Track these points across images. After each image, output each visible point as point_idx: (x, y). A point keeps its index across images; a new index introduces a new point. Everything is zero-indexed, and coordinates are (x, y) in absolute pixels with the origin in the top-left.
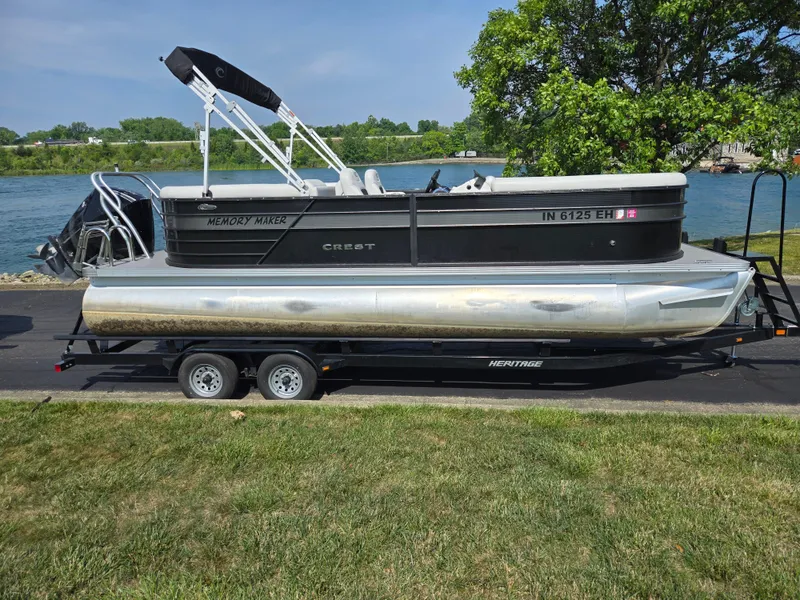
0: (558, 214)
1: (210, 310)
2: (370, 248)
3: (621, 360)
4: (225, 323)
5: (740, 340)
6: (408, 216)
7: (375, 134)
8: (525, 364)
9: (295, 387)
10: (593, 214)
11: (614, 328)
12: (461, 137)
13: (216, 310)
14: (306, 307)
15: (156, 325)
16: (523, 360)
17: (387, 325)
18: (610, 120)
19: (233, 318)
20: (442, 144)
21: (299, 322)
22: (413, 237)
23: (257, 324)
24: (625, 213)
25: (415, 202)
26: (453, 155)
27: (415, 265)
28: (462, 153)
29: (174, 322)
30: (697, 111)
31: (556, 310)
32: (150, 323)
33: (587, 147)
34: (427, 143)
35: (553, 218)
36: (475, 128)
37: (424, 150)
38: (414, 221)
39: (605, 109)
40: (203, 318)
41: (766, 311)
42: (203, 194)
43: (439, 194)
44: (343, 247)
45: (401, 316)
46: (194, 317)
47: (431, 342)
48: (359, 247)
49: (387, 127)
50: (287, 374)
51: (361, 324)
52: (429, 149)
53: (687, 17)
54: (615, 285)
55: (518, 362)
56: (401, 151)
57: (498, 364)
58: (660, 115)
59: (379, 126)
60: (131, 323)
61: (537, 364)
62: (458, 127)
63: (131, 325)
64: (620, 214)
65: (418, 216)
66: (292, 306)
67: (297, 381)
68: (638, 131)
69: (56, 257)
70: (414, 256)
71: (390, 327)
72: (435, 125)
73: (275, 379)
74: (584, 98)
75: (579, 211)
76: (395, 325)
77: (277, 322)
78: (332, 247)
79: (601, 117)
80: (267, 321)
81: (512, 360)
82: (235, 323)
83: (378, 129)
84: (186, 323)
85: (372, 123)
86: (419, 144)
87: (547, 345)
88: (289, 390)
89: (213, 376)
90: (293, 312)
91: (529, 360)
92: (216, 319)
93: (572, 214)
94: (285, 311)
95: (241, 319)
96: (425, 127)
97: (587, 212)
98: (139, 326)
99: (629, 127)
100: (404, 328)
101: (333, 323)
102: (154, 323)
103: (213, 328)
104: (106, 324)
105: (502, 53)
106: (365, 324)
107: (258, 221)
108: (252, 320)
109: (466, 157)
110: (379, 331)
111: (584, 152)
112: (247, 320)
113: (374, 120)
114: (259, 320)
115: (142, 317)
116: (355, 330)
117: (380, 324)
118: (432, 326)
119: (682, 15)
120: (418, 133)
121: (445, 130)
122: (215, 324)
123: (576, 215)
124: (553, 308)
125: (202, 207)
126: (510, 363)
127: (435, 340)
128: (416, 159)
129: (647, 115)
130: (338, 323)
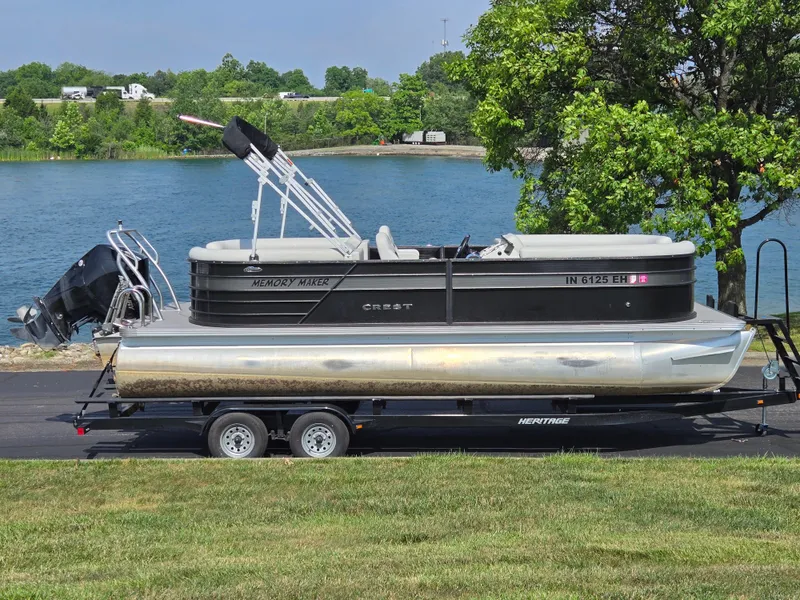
0: (579, 279)
1: (248, 368)
2: (408, 307)
3: (644, 418)
4: (262, 382)
5: (761, 402)
6: (444, 279)
7: (239, 92)
8: (554, 421)
9: (327, 446)
10: (610, 278)
11: (634, 383)
12: (416, 103)
13: (254, 368)
14: (344, 365)
15: (192, 385)
16: (551, 417)
17: (422, 381)
18: (651, 157)
19: (272, 377)
20: (376, 115)
21: (336, 379)
22: (449, 297)
23: (294, 381)
24: (637, 279)
25: (451, 266)
26: (398, 138)
27: (450, 324)
28: (418, 136)
29: (211, 381)
30: (756, 147)
31: (580, 366)
32: (186, 383)
33: (623, 189)
34: (345, 115)
35: (575, 282)
36: (441, 85)
37: (340, 126)
38: (449, 283)
39: (644, 142)
40: (241, 377)
41: (789, 375)
42: (251, 258)
43: (471, 260)
44: (382, 307)
45: (437, 373)
46: (231, 376)
47: (463, 400)
48: (397, 307)
49: (264, 79)
50: (319, 433)
51: (396, 381)
52: (350, 126)
53: (735, 41)
54: (632, 344)
55: (546, 420)
56: (293, 129)
57: (526, 421)
58: (713, 148)
59: (245, 76)
60: (165, 383)
61: (564, 421)
62: (408, 84)
63: (165, 385)
64: (633, 279)
65: (453, 279)
66: (330, 364)
67: (330, 441)
68: (687, 169)
69: (38, 319)
70: (449, 316)
71: (424, 384)
72: (359, 79)
73: (307, 438)
74: (617, 126)
75: (598, 276)
76: (431, 381)
77: (314, 379)
78: (372, 307)
79: (638, 152)
80: (305, 379)
81: (540, 417)
82: (272, 382)
83: (242, 83)
84: (223, 382)
85: (230, 69)
86: (331, 116)
87: (574, 401)
88: (321, 450)
89: (243, 437)
90: (331, 370)
91: (557, 417)
92: (253, 377)
93: (592, 278)
94: (324, 369)
95: (278, 378)
96: (341, 81)
97: (605, 276)
98: (174, 386)
99: (674, 165)
100: (438, 385)
101: (370, 380)
102: (190, 382)
103: (250, 386)
104: (139, 384)
105: (513, 59)
106: (401, 381)
107: (301, 283)
108: (290, 378)
109: (424, 142)
110: (414, 388)
111: (619, 193)
112: (285, 378)
113: (235, 64)
114: (297, 378)
115: (178, 376)
116: (390, 387)
117: (415, 381)
118: (465, 383)
119: (728, 38)
120: (327, 92)
121: (380, 87)
122: (252, 382)
123: (595, 280)
124: (577, 364)
125: (250, 269)
126: (539, 421)
127: (466, 397)
128: (324, 145)
129: (698, 148)
130: (374, 380)
